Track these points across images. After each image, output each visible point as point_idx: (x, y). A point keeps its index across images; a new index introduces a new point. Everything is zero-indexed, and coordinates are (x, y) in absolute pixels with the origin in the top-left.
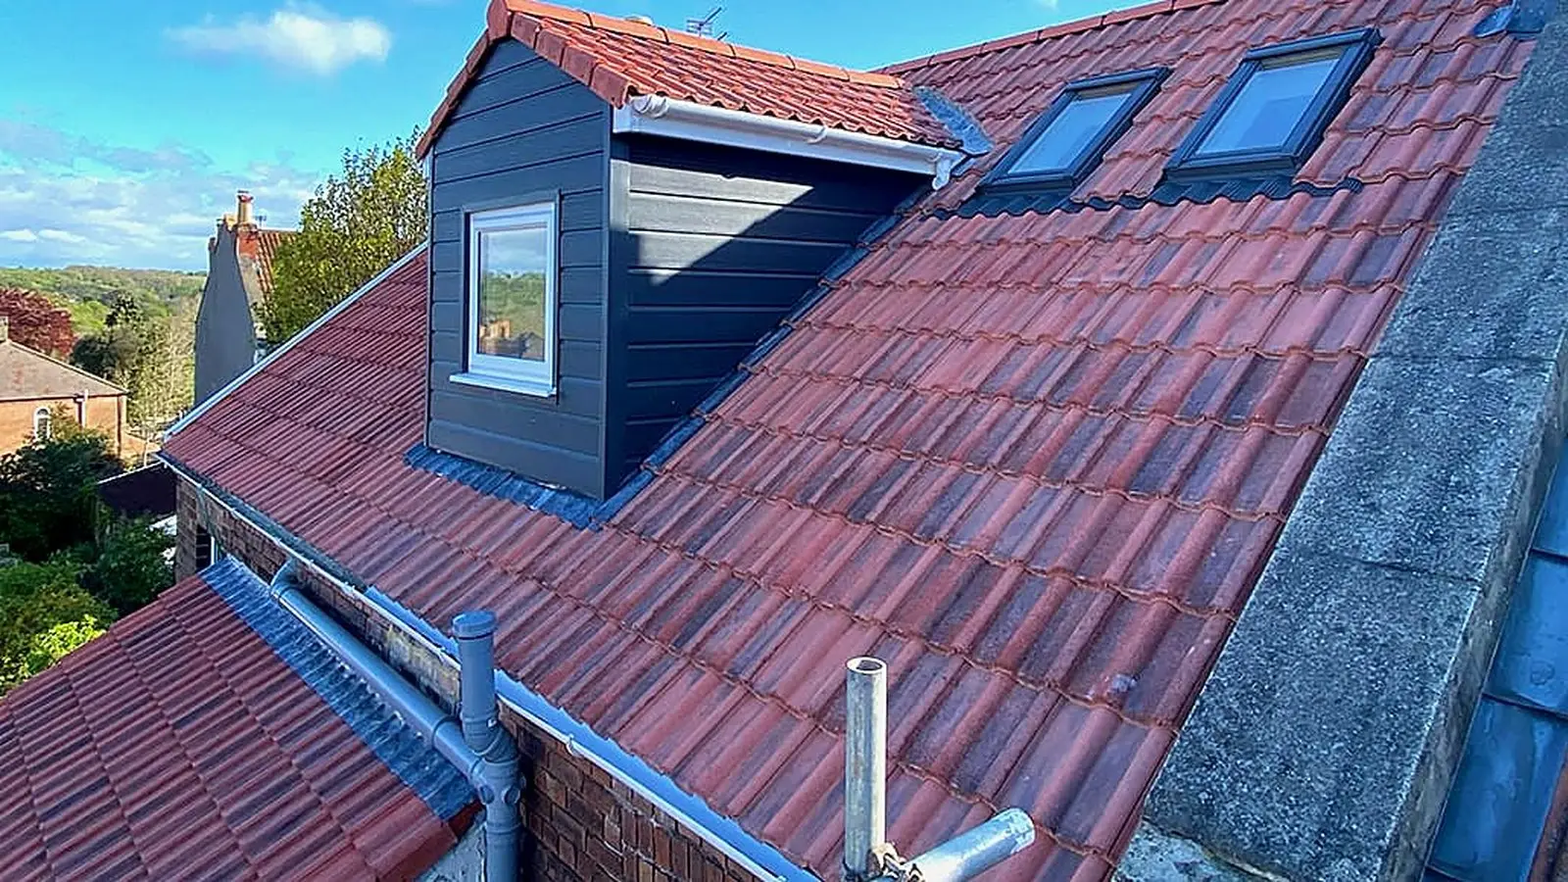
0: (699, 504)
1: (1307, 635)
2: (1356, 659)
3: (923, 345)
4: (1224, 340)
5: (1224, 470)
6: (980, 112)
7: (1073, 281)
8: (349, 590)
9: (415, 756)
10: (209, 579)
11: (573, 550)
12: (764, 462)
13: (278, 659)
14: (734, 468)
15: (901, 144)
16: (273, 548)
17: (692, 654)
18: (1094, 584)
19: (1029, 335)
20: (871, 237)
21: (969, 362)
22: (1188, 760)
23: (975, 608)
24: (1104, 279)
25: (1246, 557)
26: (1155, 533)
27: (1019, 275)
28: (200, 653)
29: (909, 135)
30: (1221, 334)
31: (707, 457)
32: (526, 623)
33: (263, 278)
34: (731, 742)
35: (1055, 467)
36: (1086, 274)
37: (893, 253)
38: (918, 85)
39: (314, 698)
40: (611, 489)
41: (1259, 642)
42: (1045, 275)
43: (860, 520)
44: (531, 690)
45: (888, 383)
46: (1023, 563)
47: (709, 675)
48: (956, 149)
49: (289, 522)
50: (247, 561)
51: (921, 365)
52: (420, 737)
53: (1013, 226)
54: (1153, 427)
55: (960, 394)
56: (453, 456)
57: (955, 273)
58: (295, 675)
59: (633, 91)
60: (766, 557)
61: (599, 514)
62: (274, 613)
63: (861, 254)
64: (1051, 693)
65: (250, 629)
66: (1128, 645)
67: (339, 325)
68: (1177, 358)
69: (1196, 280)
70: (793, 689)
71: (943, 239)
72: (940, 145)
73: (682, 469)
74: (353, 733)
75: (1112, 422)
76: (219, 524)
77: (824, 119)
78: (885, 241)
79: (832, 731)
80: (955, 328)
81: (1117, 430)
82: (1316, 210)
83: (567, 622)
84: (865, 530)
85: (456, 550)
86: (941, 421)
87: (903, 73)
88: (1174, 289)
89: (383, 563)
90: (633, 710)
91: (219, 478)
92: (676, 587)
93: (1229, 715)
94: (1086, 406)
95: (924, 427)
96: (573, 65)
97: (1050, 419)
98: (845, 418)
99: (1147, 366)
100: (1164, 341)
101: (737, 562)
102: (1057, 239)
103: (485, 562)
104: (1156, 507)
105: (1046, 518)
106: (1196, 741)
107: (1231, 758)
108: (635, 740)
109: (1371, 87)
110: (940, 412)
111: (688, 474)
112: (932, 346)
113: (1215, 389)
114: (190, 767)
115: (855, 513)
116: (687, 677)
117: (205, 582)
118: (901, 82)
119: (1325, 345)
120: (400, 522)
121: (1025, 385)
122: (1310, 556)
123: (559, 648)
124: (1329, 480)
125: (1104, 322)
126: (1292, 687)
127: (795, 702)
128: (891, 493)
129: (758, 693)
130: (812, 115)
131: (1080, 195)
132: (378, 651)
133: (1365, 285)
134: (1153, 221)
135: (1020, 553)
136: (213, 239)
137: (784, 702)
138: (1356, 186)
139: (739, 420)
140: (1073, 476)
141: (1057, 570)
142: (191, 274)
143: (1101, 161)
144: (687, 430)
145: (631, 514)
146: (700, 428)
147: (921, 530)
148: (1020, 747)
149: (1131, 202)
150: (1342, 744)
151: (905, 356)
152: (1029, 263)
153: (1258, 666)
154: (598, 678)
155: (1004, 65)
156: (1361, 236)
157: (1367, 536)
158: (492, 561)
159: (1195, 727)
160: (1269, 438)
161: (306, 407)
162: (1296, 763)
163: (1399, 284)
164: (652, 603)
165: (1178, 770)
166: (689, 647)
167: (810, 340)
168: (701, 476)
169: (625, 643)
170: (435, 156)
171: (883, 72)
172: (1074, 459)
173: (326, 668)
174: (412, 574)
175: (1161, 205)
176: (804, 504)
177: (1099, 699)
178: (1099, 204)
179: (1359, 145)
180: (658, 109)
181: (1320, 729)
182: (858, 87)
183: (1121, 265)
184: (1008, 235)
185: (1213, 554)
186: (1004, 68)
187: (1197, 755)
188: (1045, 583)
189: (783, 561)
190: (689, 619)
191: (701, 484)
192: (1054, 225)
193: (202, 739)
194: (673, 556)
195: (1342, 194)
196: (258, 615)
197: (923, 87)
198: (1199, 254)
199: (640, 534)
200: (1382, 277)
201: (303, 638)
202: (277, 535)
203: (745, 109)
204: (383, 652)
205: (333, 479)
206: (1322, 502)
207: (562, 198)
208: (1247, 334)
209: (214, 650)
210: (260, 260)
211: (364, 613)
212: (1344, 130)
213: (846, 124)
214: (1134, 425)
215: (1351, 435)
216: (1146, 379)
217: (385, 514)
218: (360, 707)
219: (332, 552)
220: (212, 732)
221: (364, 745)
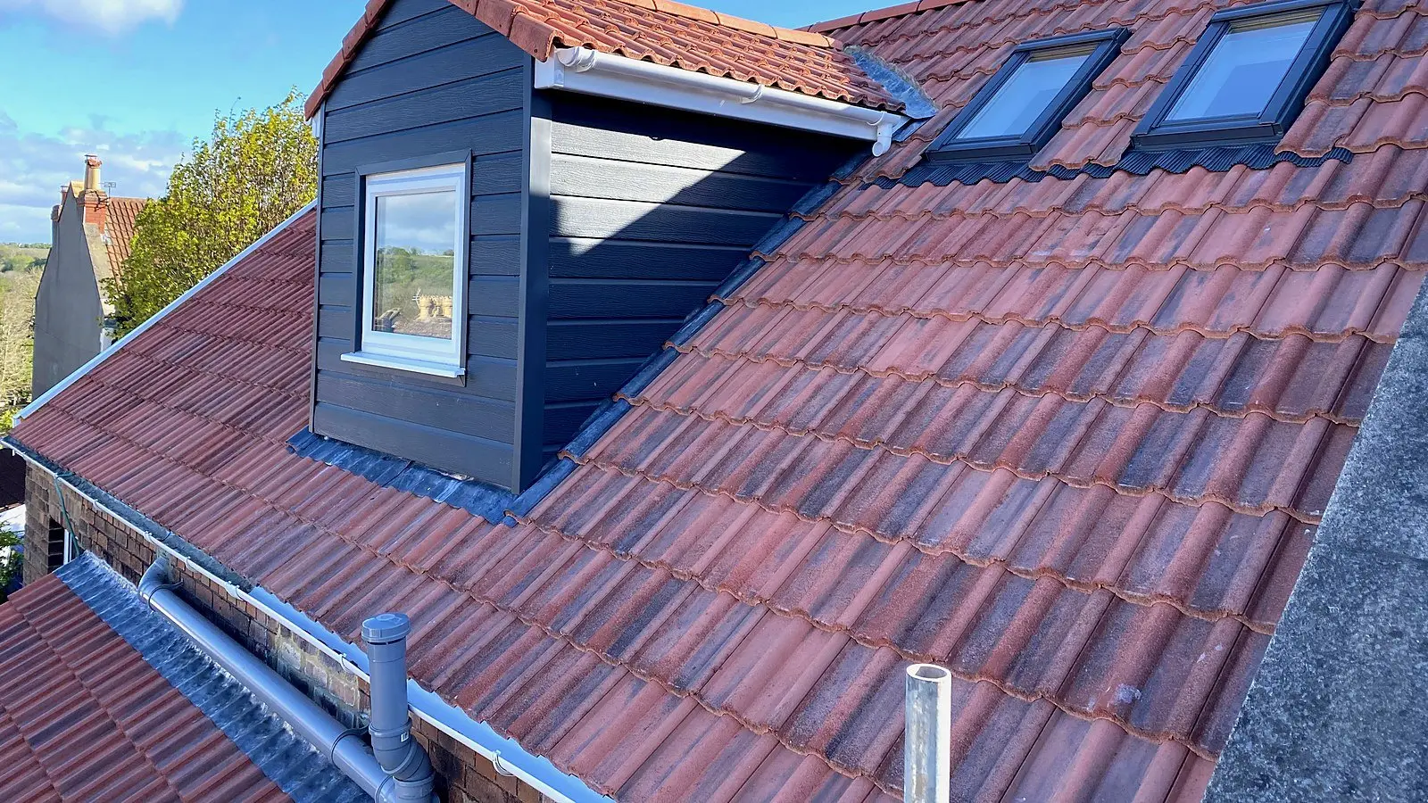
0: (628, 496)
1: (1359, 639)
2: (1418, 666)
3: (872, 324)
4: (1212, 321)
5: (1223, 460)
6: (920, 74)
7: (1039, 254)
8: (233, 591)
9: (309, 773)
10: (64, 578)
11: (486, 548)
12: (701, 450)
13: (147, 667)
14: (666, 457)
15: (841, 106)
16: (140, 543)
17: (631, 663)
18: (1086, 585)
19: (995, 313)
20: (805, 207)
21: (927, 343)
22: (1236, 778)
23: (952, 612)
24: (1073, 253)
25: (1256, 554)
26: (1150, 530)
27: (975, 249)
28: (59, 660)
29: (849, 97)
30: (1210, 313)
31: (635, 444)
32: (439, 627)
33: (111, 250)
34: (680, 761)
35: (1033, 458)
36: (1053, 247)
37: (831, 225)
38: (849, 45)
39: (190, 711)
40: (529, 478)
41: (1305, 647)
42: (1006, 250)
43: (814, 514)
44: (449, 702)
45: (836, 364)
46: (1005, 563)
47: (651, 687)
48: (898, 112)
49: (161, 514)
50: (108, 558)
51: (872, 345)
52: (314, 753)
53: (965, 196)
54: (1139, 414)
55: (918, 377)
56: (344, 444)
57: (905, 245)
58: (167, 684)
59: (558, 43)
60: (711, 553)
61: (514, 508)
62: (140, 616)
63: (797, 224)
64: (1044, 705)
65: (115, 634)
66: (1129, 651)
67: (208, 299)
68: (1160, 341)
69: (1176, 254)
70: (750, 700)
71: (886, 210)
72: (881, 108)
73: (608, 458)
74: (238, 749)
75: (1095, 407)
76: (77, 516)
77: (758, 77)
78: (822, 211)
79: (797, 747)
80: (908, 304)
81: (1100, 418)
82: (1302, 183)
83: (484, 627)
84: (819, 527)
85: (352, 546)
86: (897, 408)
87: (832, 31)
88: (1153, 265)
89: (269, 561)
90: (566, 725)
91: (78, 467)
92: (607, 588)
93: (1279, 728)
94: (1064, 391)
95: (880, 415)
96: (490, 15)
97: (1023, 405)
98: (791, 402)
99: (1128, 349)
100: (1146, 321)
101: (676, 562)
102: (1017, 210)
103: (386, 561)
104: (1149, 502)
105: (1029, 512)
106: (1243, 758)
107: (1286, 776)
108: (572, 757)
109: (1353, 52)
110: (896, 398)
111: (614, 463)
112: (883, 326)
113: (1206, 373)
114: (51, 788)
115: (809, 506)
116: (627, 688)
117: (61, 581)
118: (832, 41)
119: (1327, 325)
120: (287, 515)
121: (992, 368)
122: (1353, 552)
123: (478, 655)
124: (1365, 470)
125: (1077, 300)
126: (1348, 699)
127: (753, 715)
128: (847, 487)
129: (708, 705)
130: (748, 73)
131: (1040, 162)
132: (263, 656)
133: (1366, 262)
134: (1123, 193)
135: (1002, 551)
136: (57, 207)
137: (740, 717)
138: (1346, 157)
139: (669, 404)
140: (1054, 467)
141: (1044, 570)
142: (26, 246)
143: (1060, 127)
144: (609, 415)
145: (551, 508)
146: (624, 413)
147: (886, 526)
148: (1015, 763)
149: (1098, 171)
150: (1412, 760)
151: (853, 336)
152: (987, 237)
153: (1305, 674)
154: (524, 688)
155: (942, 24)
156: (1355, 211)
157: (1416, 531)
158: (394, 559)
159: (1241, 741)
160: (1270, 426)
161: (171, 389)
162: (1362, 782)
163: (1404, 260)
164: (581, 607)
165: (1226, 789)
166: (627, 655)
167: (744, 318)
168: (629, 465)
169: (552, 651)
170: (326, 114)
171: (809, 29)
172: (1055, 449)
173: (203, 677)
174: (305, 572)
175: (1131, 174)
176: (749, 495)
177: (1100, 711)
178: (1062, 173)
179: (1346, 112)
180: (585, 63)
181: (1385, 744)
182: (788, 45)
183: (1091, 239)
184: (961, 205)
185: (1218, 553)
186: (944, 27)
187: (1246, 773)
188: (1029, 586)
189: (727, 561)
190: (626, 623)
191: (629, 475)
192: (1013, 196)
193: (64, 756)
194: (601, 555)
195: (1330, 165)
196: (122, 619)
197: (855, 47)
198: (1176, 227)
199: (563, 530)
200: (1383, 253)
201: (175, 644)
202: (145, 528)
203: (676, 65)
204: (270, 658)
205: (208, 469)
206: (1360, 494)
207: (474, 159)
208: (1239, 313)
209: (75, 657)
210: (109, 230)
211: (249, 616)
212: (1328, 95)
213: (783, 84)
214: (1119, 412)
215: (1386, 421)
216: (1129, 362)
217: (270, 506)
218: (243, 720)
219: (212, 547)
220: (76, 748)
221: (249, 762)
